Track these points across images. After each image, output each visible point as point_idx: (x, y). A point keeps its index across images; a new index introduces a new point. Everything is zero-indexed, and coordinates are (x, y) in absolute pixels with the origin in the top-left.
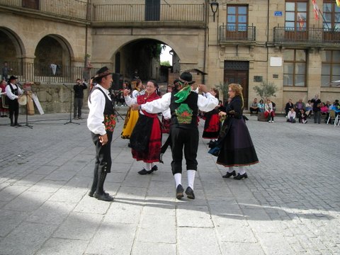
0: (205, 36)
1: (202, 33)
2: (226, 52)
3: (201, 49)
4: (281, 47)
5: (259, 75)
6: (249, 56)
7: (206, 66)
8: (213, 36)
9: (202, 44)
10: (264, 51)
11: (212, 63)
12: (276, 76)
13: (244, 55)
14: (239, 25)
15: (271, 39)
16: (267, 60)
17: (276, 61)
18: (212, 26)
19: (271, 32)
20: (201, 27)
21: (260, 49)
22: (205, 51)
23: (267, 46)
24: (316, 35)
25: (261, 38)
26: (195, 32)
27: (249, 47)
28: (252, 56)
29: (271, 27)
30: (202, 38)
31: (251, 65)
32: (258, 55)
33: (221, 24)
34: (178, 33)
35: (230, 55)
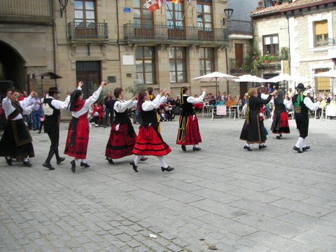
0: (53, 34)
1: (50, 30)
2: (77, 52)
3: (50, 49)
4: (133, 45)
5: (112, 75)
6: (101, 55)
7: (57, 69)
8: (61, 34)
9: (51, 43)
10: (115, 49)
11: (63, 65)
12: (129, 75)
13: (96, 54)
14: (88, 21)
15: (122, 36)
16: (120, 59)
17: (129, 60)
18: (60, 23)
19: (121, 29)
20: (49, 24)
21: (112, 47)
22: (54, 51)
23: (118, 44)
24: (161, 32)
25: (113, 36)
26: (42, 29)
27: (102, 45)
28: (104, 55)
29: (121, 24)
30: (50, 36)
31: (103, 65)
32: (110, 53)
33: (69, 21)
34: (22, 30)
35: (82, 54)
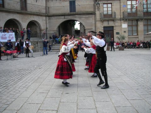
0: (95, 17)
1: (94, 16)
2: (104, 23)
3: (94, 22)
4: (126, 20)
5: (118, 32)
6: (113, 24)
7: (96, 29)
8: (98, 17)
9: (94, 20)
10: (119, 22)
11: (99, 28)
12: (125, 32)
13: (111, 24)
14: (109, 12)
15: (122, 17)
16: (121, 26)
17: (125, 26)
18: (98, 13)
19: (122, 14)
20: (93, 13)
22: (95, 23)
23: (120, 20)
24: (140, 14)
25: (118, 16)
26: (91, 16)
27: (113, 20)
28: (115, 24)
29: (122, 12)
30: (94, 18)
31: (114, 28)
32: (117, 23)
33: (101, 12)
34: (84, 17)
35: (106, 24)
